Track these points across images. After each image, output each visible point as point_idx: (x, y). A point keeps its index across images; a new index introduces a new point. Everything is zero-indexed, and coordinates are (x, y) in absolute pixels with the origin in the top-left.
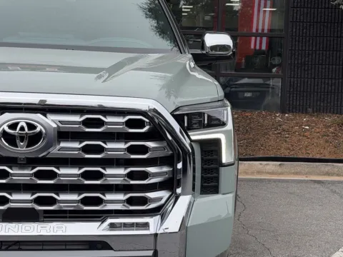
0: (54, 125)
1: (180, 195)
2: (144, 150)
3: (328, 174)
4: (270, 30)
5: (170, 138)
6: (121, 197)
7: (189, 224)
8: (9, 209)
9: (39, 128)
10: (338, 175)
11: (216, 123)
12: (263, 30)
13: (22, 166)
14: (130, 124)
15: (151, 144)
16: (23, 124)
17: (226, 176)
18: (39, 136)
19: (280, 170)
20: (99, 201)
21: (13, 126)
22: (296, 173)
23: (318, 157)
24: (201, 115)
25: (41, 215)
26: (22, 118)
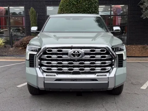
0: (84, 52)
1: (114, 68)
2: (105, 57)
3: (141, 60)
4: (121, 24)
5: (111, 54)
6: (100, 68)
7: (116, 75)
8: (74, 72)
9: (80, 52)
10: (143, 60)
11: (122, 50)
12: (119, 24)
13: (76, 61)
14: (101, 51)
15: (107, 56)
16: (76, 51)
17: (124, 63)
18: (80, 54)
19: (128, 60)
20: (94, 69)
21: (74, 52)
22: (132, 60)
23: (138, 56)
24: (118, 48)
25: (81, 73)
26: (76, 50)
